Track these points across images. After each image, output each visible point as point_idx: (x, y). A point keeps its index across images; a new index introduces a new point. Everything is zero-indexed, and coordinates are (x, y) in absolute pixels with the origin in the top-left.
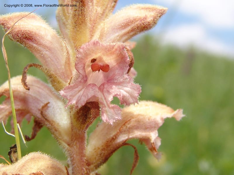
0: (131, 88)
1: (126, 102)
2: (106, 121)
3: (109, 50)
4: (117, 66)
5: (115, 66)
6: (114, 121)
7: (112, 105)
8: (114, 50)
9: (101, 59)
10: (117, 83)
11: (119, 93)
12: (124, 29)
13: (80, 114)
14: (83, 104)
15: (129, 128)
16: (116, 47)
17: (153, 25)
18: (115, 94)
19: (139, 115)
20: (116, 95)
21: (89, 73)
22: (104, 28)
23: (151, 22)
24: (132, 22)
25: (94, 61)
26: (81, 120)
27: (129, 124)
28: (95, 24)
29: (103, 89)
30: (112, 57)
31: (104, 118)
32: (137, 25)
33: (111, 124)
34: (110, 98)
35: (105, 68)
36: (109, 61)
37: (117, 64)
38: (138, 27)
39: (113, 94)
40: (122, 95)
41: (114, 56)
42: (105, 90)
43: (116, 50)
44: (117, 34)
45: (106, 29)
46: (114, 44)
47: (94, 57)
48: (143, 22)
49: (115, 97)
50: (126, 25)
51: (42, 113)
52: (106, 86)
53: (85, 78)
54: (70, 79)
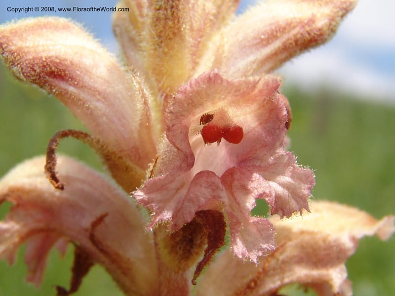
0: (292, 177)
1: (283, 210)
2: (243, 255)
3: (242, 93)
4: (259, 130)
5: (254, 128)
6: (260, 254)
7: (253, 219)
8: (256, 91)
9: (223, 113)
10: (260, 166)
11: (267, 191)
12: (265, 46)
13: (178, 239)
14: (189, 220)
15: (284, 262)
16: (260, 86)
17: (329, 35)
18: (261, 191)
19: (302, 232)
20: (261, 195)
21: (197, 144)
22: (222, 46)
23: (325, 29)
24: (283, 30)
25: (206, 119)
26: (181, 252)
27: (281, 253)
28: (202, 35)
29: (232, 182)
30: (248, 110)
31: (239, 248)
32: (295, 36)
33: (253, 263)
34: (250, 203)
35: (233, 134)
36: (241, 118)
37: (260, 124)
38: (296, 41)
39: (256, 193)
40: (274, 195)
41: (254, 107)
42: (236, 183)
43: (260, 91)
44: (252, 58)
45: (226, 48)
46: (257, 78)
47: (209, 109)
48: (308, 28)
49: (260, 199)
50: (271, 37)
51: (92, 238)
52: (237, 176)
53: (188, 160)
54: (152, 162)
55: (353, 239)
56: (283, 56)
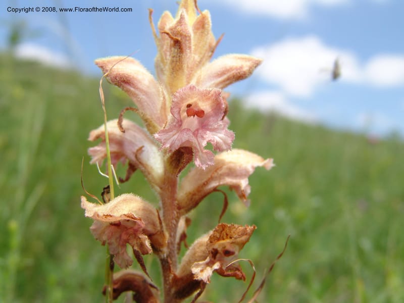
0: (225, 135)
1: (219, 149)
2: (199, 165)
3: (205, 95)
4: (212, 112)
5: (210, 112)
6: (207, 166)
7: (205, 151)
8: (210, 95)
9: (196, 105)
10: (211, 129)
11: (212, 139)
12: (220, 77)
13: (173, 159)
14: (177, 149)
15: (221, 175)
16: (212, 93)
17: (249, 75)
18: (209, 139)
19: (230, 162)
20: (210, 141)
21: (184, 118)
22: (200, 76)
23: (247, 72)
24: (228, 71)
25: (189, 106)
26: (174, 165)
27: (220, 171)
28: (192, 70)
29: (197, 134)
30: (207, 103)
31: (197, 162)
32: (233, 74)
33: (203, 170)
34: (204, 144)
35: (200, 114)
36: (205, 107)
37: (212, 110)
38: (234, 76)
39: (207, 140)
40: (215, 141)
41: (210, 102)
42: (199, 135)
43: (212, 95)
44: (213, 82)
45: (202, 76)
46: (211, 89)
47: (190, 102)
48: (239, 71)
49: (209, 143)
50: (223, 73)
51: (136, 156)
52: (200, 131)
53: (180, 123)
54: (164, 123)
55: (253, 167)
56: (228, 82)
